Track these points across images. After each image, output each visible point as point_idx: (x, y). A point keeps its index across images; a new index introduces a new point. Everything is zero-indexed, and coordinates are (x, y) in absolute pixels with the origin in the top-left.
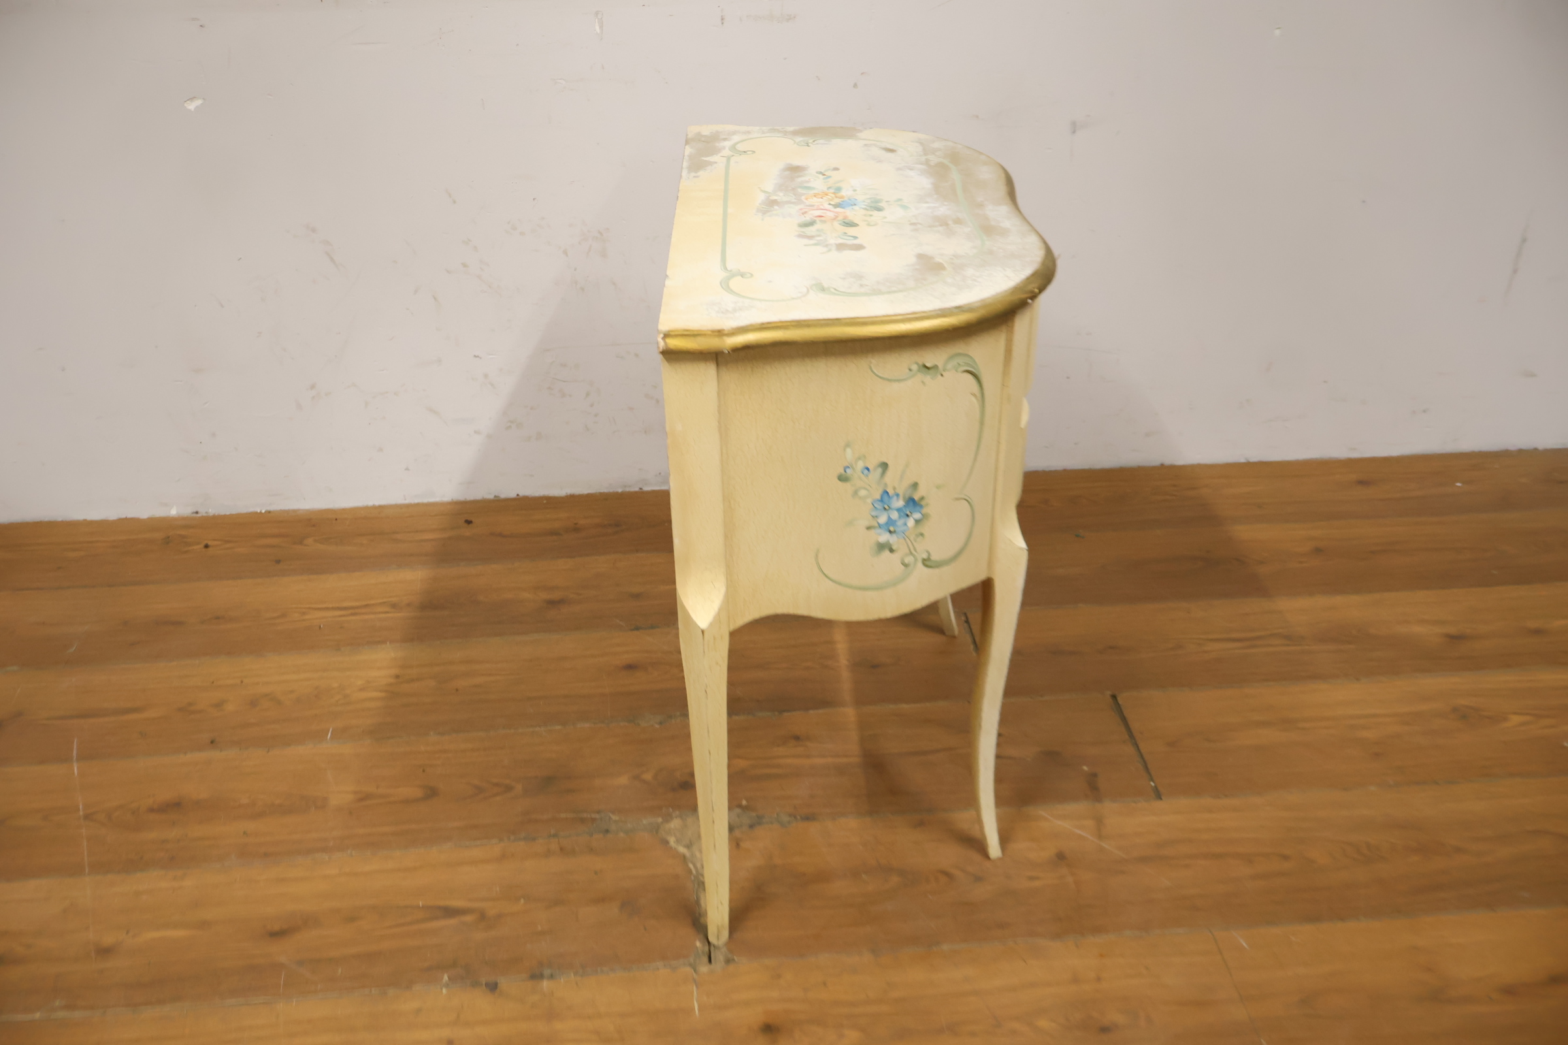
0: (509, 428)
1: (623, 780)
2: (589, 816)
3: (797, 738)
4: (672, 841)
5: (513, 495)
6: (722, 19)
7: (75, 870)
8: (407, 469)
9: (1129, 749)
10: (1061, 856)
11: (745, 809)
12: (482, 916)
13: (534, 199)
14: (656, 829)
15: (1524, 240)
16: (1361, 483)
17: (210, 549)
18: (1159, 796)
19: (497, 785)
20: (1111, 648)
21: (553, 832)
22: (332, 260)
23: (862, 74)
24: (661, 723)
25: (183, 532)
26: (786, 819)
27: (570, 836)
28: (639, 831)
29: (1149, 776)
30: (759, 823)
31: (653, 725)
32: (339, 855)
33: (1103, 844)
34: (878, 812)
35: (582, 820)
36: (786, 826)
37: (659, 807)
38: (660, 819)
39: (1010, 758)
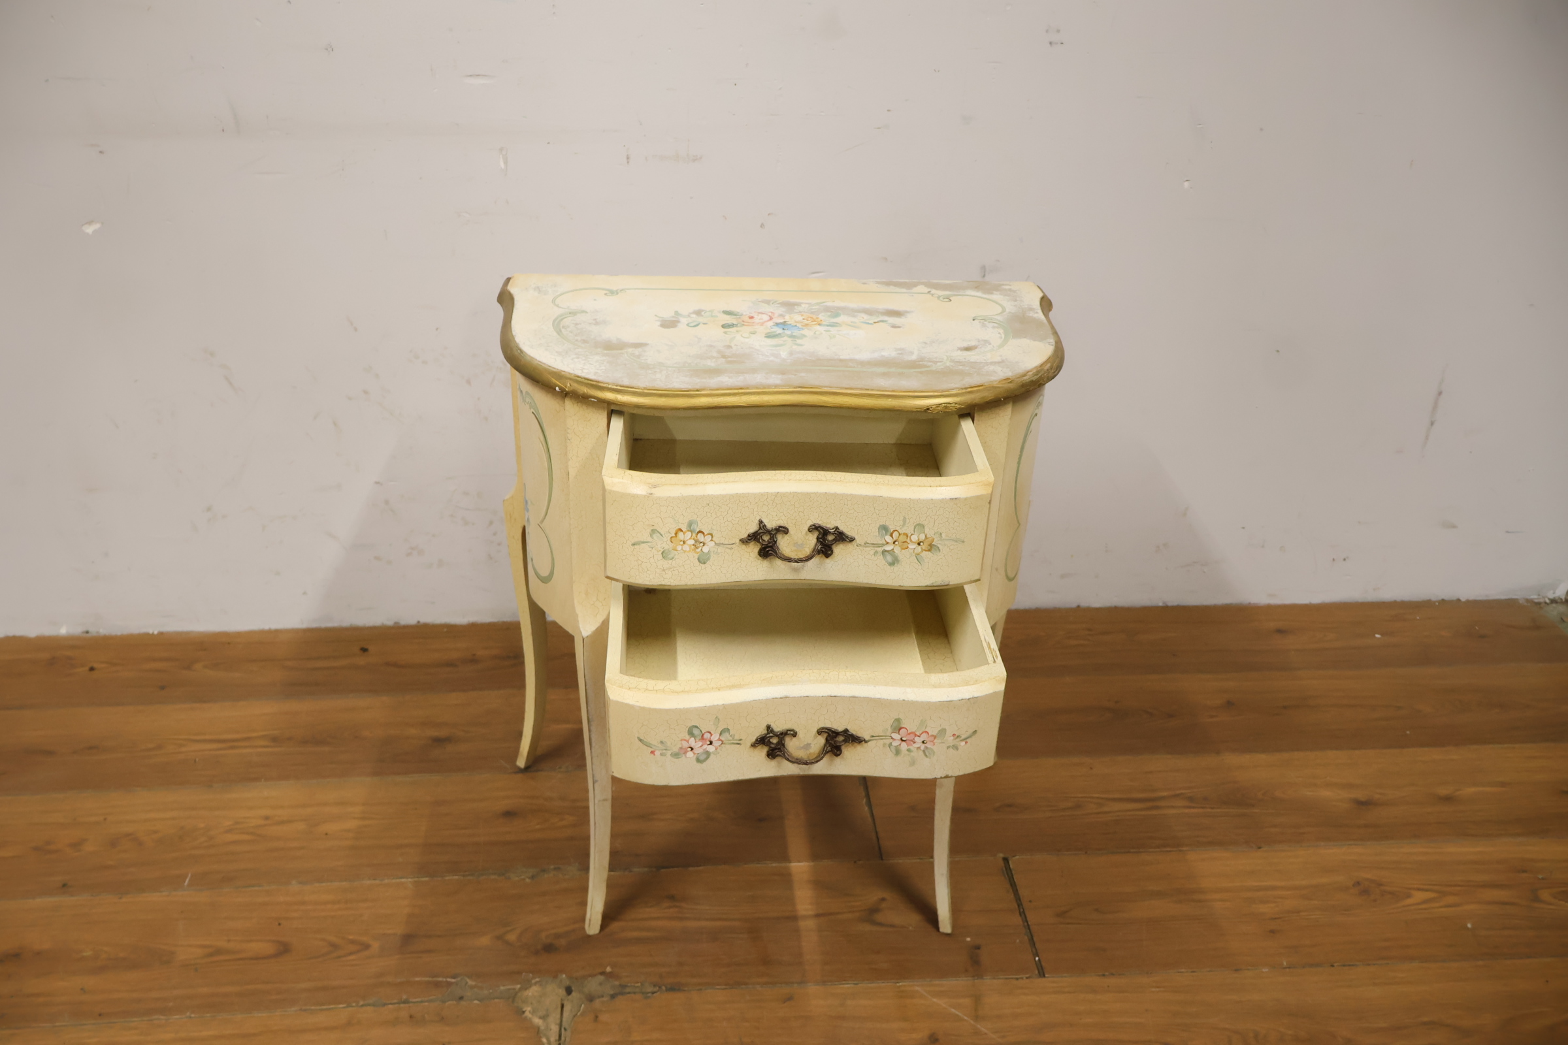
0: (409, 554)
1: (485, 941)
2: (444, 980)
3: (673, 898)
4: (528, 1009)
5: (413, 622)
6: (631, 157)
8: (305, 593)
9: (1017, 920)
11: (610, 976)
13: (437, 329)
14: (512, 997)
15: (1440, 393)
16: (1280, 631)
17: (95, 672)
18: (1042, 974)
19: (353, 942)
20: (1009, 806)
21: (404, 997)
22: (231, 384)
23: (769, 214)
24: (533, 877)
25: (67, 653)
26: (650, 989)
27: (422, 1002)
28: (494, 999)
29: (1034, 950)
30: (622, 994)
31: (524, 879)
32: (177, 1017)
33: (979, 1026)
34: (746, 984)
35: (437, 985)
36: (649, 997)
37: (519, 973)
38: (519, 986)
39: (892, 926)
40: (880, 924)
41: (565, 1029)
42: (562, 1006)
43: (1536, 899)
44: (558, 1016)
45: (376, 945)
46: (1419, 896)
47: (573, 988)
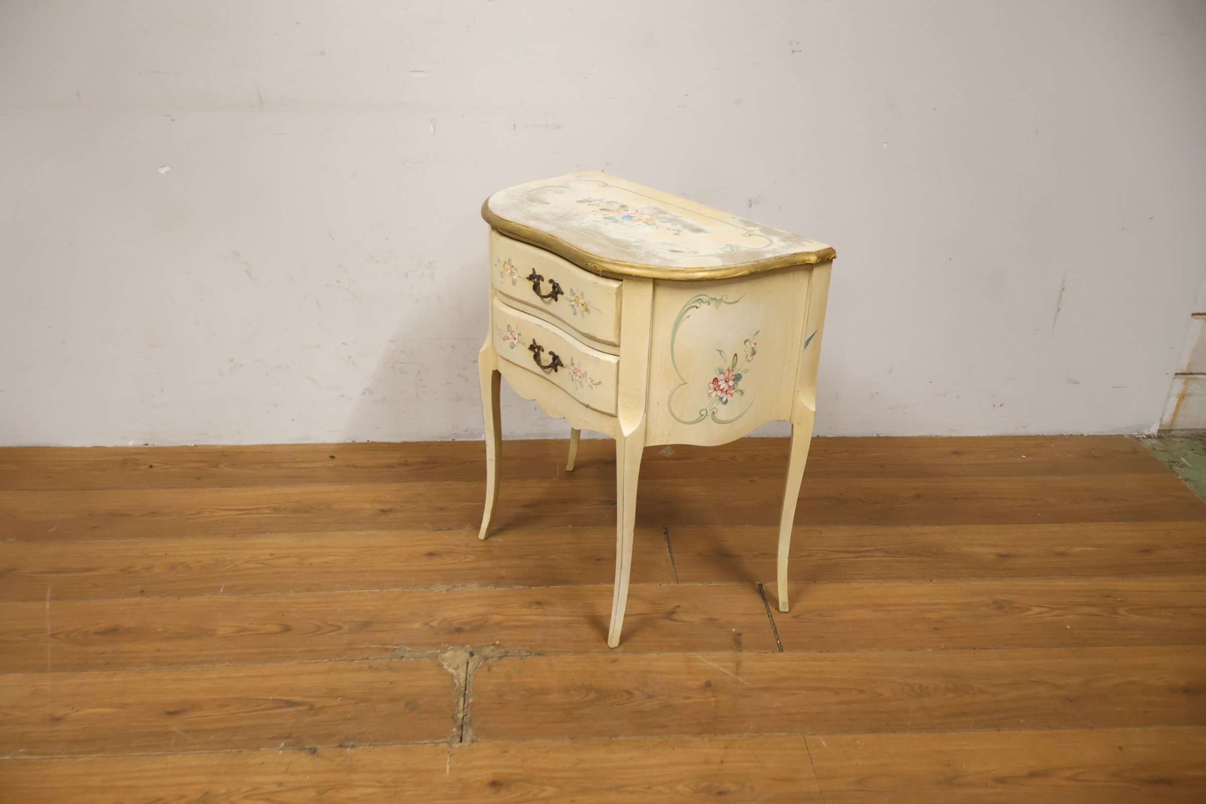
0: (364, 394)
1: (417, 625)
2: (391, 647)
3: (539, 603)
4: (445, 664)
5: (364, 440)
6: (514, 126)
7: (42, 669)
8: (293, 420)
9: (766, 619)
10: (708, 685)
11: (498, 646)
12: (312, 707)
13: (387, 239)
14: (435, 657)
16: (955, 453)
17: (153, 468)
18: (781, 650)
19: (330, 625)
20: (764, 554)
21: (366, 656)
22: (250, 275)
23: (606, 164)
24: (447, 590)
25: (134, 457)
26: (525, 654)
27: (376, 659)
28: (424, 658)
29: (777, 637)
30: (506, 656)
31: (442, 591)
32: (220, 665)
33: (738, 678)
34: (587, 652)
35: (387, 649)
36: (524, 659)
37: (440, 644)
38: (439, 651)
39: (682, 621)
40: (676, 621)
41: (470, 676)
42: (468, 663)
43: (1116, 613)
44: (465, 668)
45: (346, 627)
46: (1036, 610)
47: (475, 653)
